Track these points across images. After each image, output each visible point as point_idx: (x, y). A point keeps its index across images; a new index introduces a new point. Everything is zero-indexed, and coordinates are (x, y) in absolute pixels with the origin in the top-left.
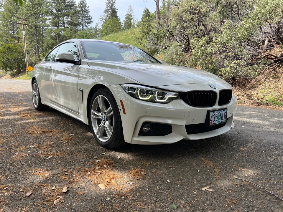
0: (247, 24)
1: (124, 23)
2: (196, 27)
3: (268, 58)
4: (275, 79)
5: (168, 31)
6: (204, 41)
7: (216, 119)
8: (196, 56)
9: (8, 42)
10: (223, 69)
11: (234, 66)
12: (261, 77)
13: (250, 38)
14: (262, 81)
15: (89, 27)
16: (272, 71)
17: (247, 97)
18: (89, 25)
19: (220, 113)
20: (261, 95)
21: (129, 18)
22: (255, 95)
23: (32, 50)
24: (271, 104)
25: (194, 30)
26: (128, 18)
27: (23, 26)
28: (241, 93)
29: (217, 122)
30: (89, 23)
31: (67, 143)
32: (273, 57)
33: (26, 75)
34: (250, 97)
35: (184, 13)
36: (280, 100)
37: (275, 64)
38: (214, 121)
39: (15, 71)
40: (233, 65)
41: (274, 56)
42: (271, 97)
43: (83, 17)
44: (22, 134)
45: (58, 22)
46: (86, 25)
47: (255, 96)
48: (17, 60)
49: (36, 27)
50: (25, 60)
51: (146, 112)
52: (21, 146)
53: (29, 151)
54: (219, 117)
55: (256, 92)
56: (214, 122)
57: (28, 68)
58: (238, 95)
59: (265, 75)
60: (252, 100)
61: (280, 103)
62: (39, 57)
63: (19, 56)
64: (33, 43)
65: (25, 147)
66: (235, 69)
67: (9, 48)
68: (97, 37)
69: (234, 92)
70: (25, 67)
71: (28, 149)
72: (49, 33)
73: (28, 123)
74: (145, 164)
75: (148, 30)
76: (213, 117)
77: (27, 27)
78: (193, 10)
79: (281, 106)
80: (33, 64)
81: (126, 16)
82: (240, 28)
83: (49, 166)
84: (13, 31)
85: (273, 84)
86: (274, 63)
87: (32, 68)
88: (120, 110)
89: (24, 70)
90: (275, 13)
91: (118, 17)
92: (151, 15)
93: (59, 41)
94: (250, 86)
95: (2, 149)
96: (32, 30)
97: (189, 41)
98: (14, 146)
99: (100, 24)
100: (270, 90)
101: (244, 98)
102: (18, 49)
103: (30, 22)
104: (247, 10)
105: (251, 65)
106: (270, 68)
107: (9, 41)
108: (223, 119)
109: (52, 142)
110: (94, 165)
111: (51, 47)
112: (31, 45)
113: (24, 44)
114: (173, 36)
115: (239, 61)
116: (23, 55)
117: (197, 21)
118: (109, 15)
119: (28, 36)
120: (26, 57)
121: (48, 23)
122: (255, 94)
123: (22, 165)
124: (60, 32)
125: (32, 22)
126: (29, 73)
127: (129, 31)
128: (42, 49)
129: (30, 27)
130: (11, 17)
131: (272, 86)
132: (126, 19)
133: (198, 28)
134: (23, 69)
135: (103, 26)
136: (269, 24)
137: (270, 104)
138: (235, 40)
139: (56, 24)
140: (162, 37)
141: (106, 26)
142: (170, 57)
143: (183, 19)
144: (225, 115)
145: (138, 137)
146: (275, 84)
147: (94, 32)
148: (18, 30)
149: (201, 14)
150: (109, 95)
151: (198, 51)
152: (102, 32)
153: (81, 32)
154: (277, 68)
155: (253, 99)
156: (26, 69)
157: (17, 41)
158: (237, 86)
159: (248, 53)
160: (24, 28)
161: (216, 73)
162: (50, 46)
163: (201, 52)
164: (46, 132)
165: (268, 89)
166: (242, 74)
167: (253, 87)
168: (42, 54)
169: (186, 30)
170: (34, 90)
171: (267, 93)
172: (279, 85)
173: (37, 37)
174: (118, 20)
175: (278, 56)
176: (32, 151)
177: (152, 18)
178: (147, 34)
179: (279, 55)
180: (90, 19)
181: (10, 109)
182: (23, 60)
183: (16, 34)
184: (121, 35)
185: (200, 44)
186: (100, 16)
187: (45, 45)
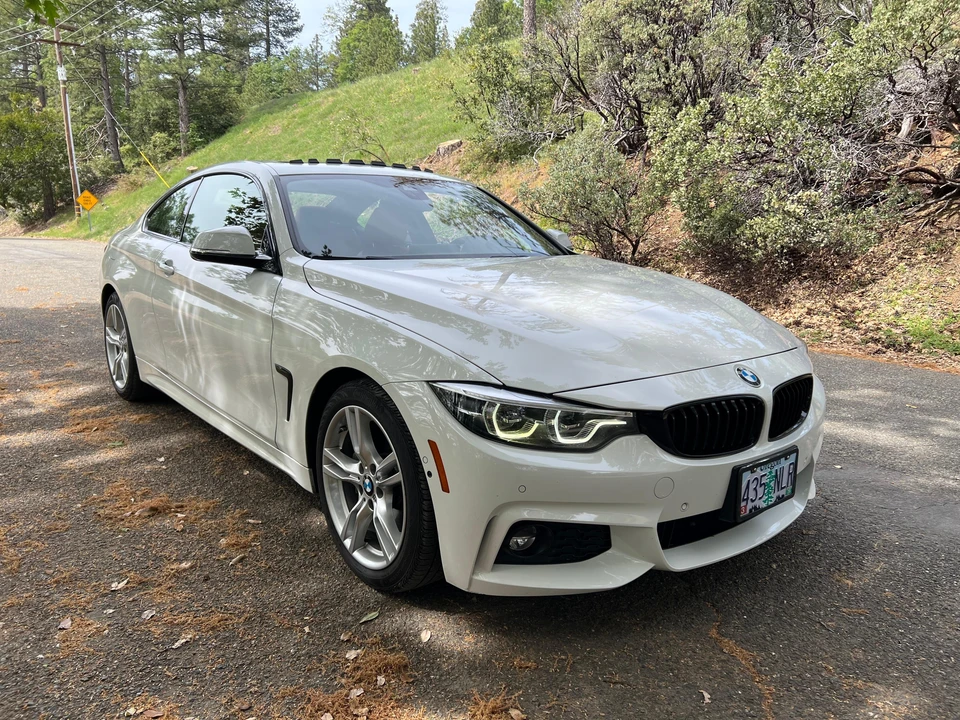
0: (843, 66)
1: (410, 34)
2: (668, 69)
3: (911, 181)
4: (934, 256)
5: (569, 76)
6: (694, 121)
7: (760, 490)
8: (665, 172)
9: (5, 104)
10: (758, 220)
11: (798, 211)
12: (887, 246)
13: (852, 110)
14: (890, 261)
15: (290, 47)
16: (926, 225)
17: (839, 318)
18: (289, 42)
19: (774, 471)
20: (887, 310)
21: (429, 18)
22: (865, 312)
23: (91, 132)
24: (921, 345)
25: (660, 78)
26: (426, 17)
27: (59, 48)
28: (819, 305)
29: (764, 502)
30: (288, 33)
31: (239, 566)
32: (927, 177)
33: (75, 221)
34: (848, 319)
35: (623, 18)
36: (952, 332)
37: (936, 202)
38: (752, 501)
39: (35, 207)
40: (793, 206)
41: (932, 174)
42: (922, 319)
43: (268, 13)
44: (78, 520)
45: (182, 35)
46: (278, 41)
47: (868, 315)
48: (40, 167)
49: (103, 51)
50: (68, 171)
51: (523, 488)
52: (79, 583)
53: (109, 606)
54: (772, 484)
55: (869, 299)
56: (753, 504)
57: (80, 200)
58: (809, 312)
59: (899, 238)
60: (858, 329)
61: (951, 341)
62: (118, 156)
63: (46, 154)
64: (94, 108)
65: (95, 589)
66: (799, 220)
67: (11, 126)
68: (320, 83)
69: (794, 299)
70: (69, 193)
71: (106, 595)
72: (151, 74)
73: (98, 466)
74: (521, 668)
75: (499, 73)
76: (752, 486)
77: (74, 53)
78: (658, 7)
79: (956, 354)
80: (98, 181)
81: (417, 11)
82: (820, 75)
83: (184, 685)
84: (26, 66)
85: (926, 274)
86: (932, 197)
87: (93, 199)
88: (430, 474)
89: (67, 204)
90: (942, 30)
91: (391, 13)
92: (504, 7)
93: (185, 100)
94: (849, 277)
95: (14, 600)
96: (88, 63)
97: (640, 112)
98: (56, 582)
99: (326, 38)
100: (917, 295)
101: (829, 322)
102: (43, 131)
103: (81, 34)
104: (843, 7)
105: (855, 203)
106: (917, 215)
107: (10, 102)
108: (782, 488)
109: (186, 558)
110: (342, 676)
111: (158, 123)
112: (88, 115)
113: (63, 110)
114: (586, 96)
115: (812, 192)
116: (61, 152)
117: (667, 45)
118: (358, 6)
119: (74, 85)
120: (72, 160)
121: (144, 34)
122: (865, 308)
123: (90, 678)
124: (191, 70)
125: (90, 34)
126: (84, 214)
127: (429, 68)
128: (129, 130)
129: (83, 52)
130: (14, 16)
131: (925, 279)
132: (418, 18)
133: (671, 71)
134: (62, 201)
135: (337, 44)
136: (920, 66)
137: (916, 346)
138: (801, 117)
139: (174, 42)
140: (546, 96)
141: (349, 45)
142: (577, 176)
143: (620, 38)
144: (790, 474)
145: (493, 570)
146: (935, 273)
147: (306, 67)
148: (42, 61)
149: (685, 20)
150: (386, 411)
151: (674, 154)
152: (336, 65)
153: (261, 64)
154: (941, 215)
155: (861, 326)
156: (72, 200)
157: (37, 102)
158: (805, 278)
159: (843, 166)
160: (61, 57)
161: (734, 232)
162: (156, 118)
163: (684, 160)
164: (164, 510)
165: (909, 291)
166: (823, 240)
167: (861, 283)
168: (128, 147)
169: (630, 77)
170: (112, 327)
171: (908, 306)
172: (948, 278)
173: (109, 85)
174: (391, 24)
175: (947, 174)
176: (119, 609)
177: (508, 17)
178: (495, 85)
179: (949, 171)
180: (291, 19)
181: (30, 396)
182: (63, 168)
183: (33, 75)
184: (402, 82)
185: (679, 129)
186: (326, 10)
187: (137, 116)
